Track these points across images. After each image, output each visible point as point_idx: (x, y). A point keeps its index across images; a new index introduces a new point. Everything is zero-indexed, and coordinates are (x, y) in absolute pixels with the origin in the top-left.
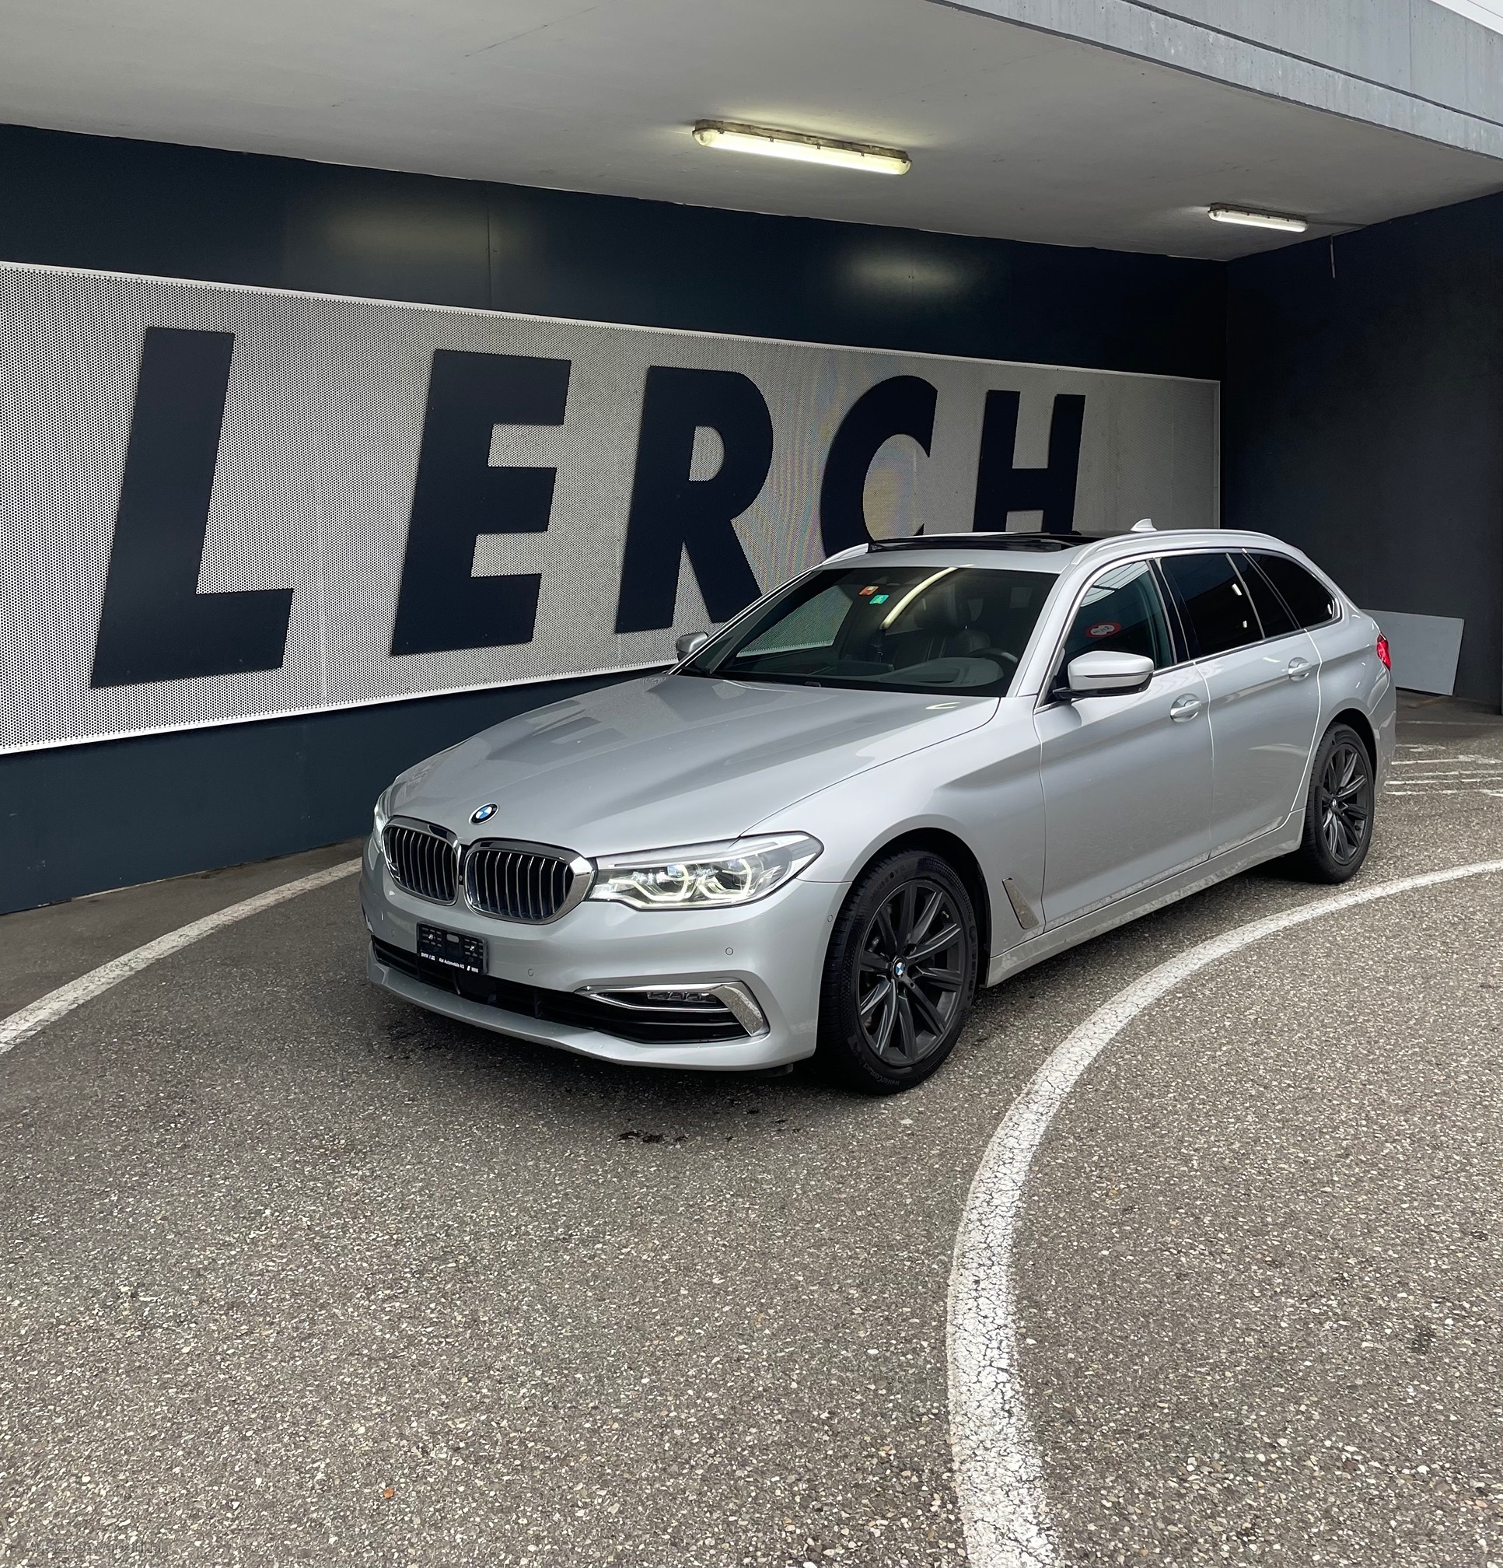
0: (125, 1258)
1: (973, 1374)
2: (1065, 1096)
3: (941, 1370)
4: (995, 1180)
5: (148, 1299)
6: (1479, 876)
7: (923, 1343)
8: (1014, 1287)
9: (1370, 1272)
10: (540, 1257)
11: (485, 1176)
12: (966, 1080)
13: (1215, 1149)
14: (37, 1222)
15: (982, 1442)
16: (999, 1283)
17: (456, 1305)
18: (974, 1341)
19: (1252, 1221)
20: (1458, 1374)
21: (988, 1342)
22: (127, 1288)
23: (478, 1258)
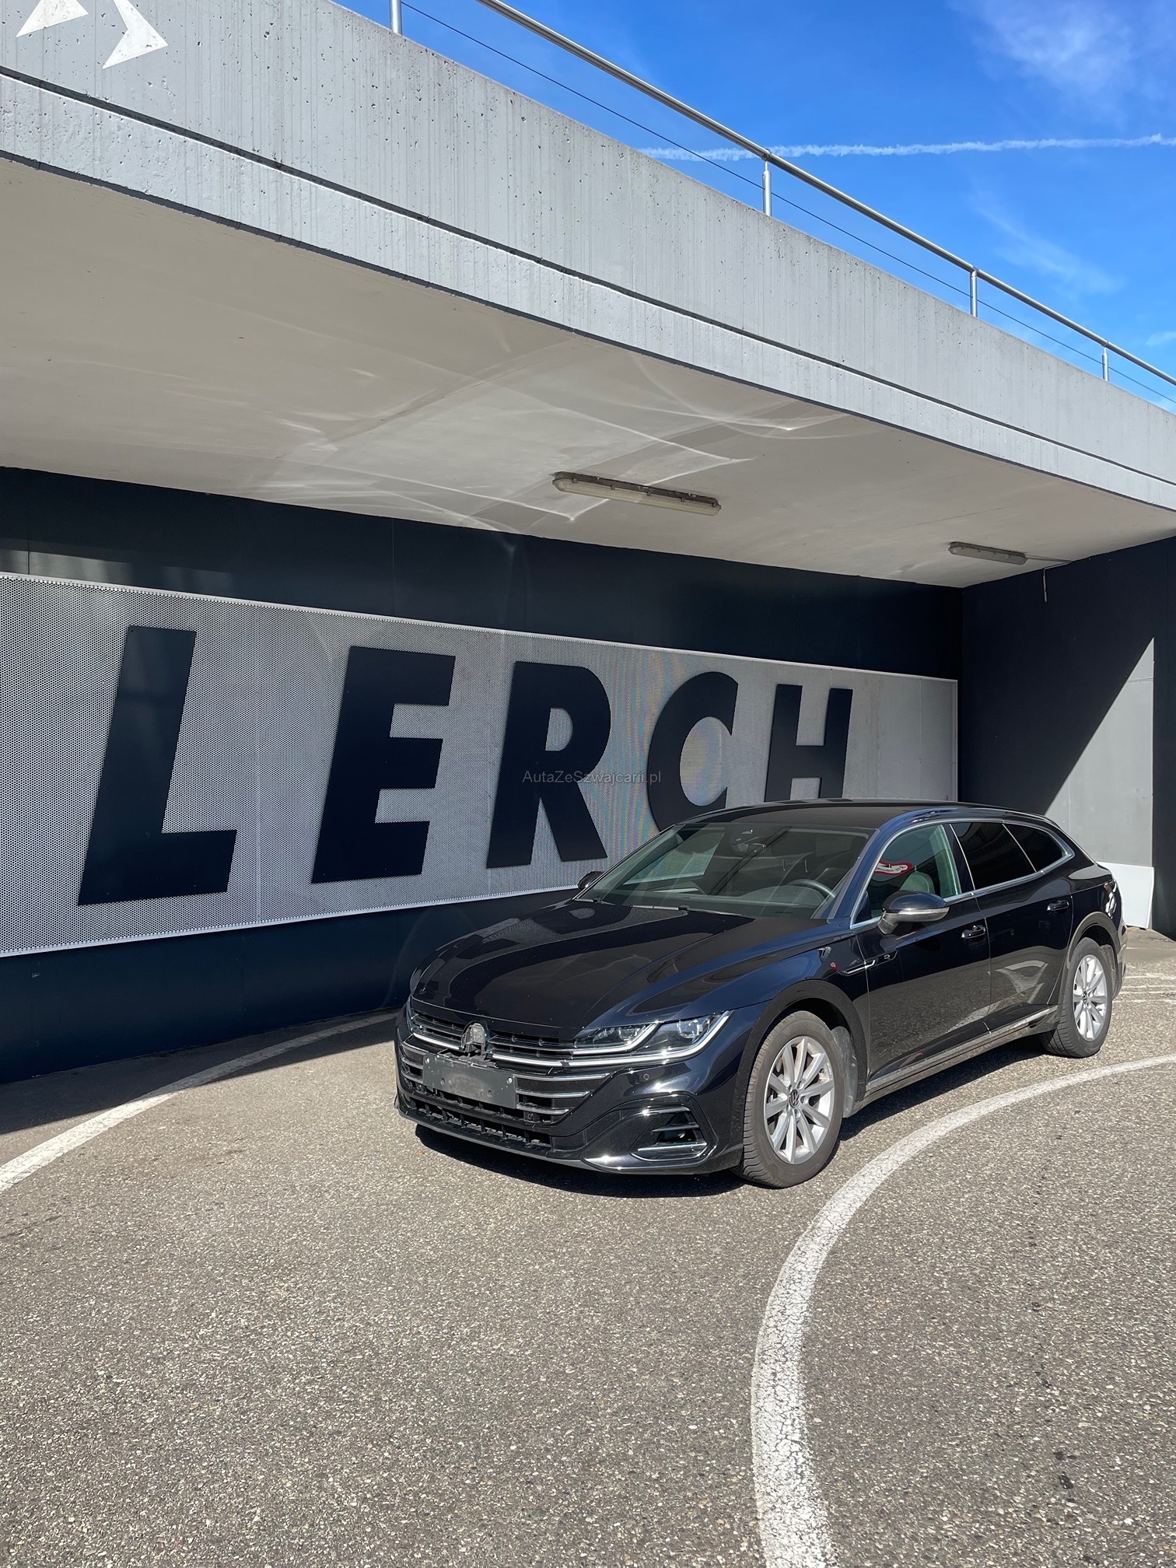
0: (101, 1349)
1: (772, 1445)
2: (842, 1231)
3: (748, 1442)
4: (787, 1295)
5: (120, 1381)
6: (1163, 1066)
7: (732, 1420)
8: (804, 1379)
9: (1084, 1369)
10: (429, 1351)
11: (385, 1288)
12: (764, 1218)
13: (961, 1274)
14: (32, 1320)
15: (780, 1497)
16: (791, 1375)
17: (363, 1387)
18: (772, 1419)
19: (991, 1329)
20: (1155, 1447)
21: (783, 1420)
22: (103, 1372)
23: (380, 1352)
